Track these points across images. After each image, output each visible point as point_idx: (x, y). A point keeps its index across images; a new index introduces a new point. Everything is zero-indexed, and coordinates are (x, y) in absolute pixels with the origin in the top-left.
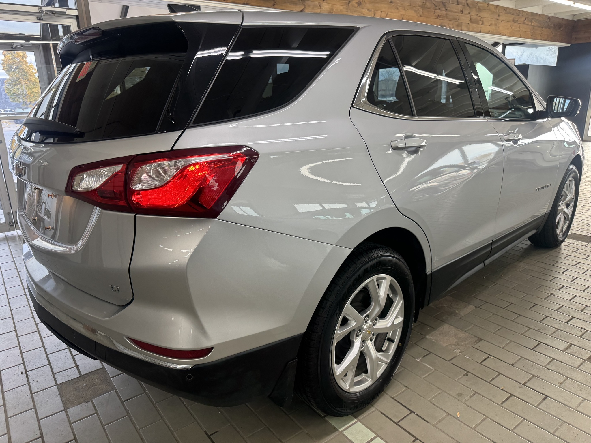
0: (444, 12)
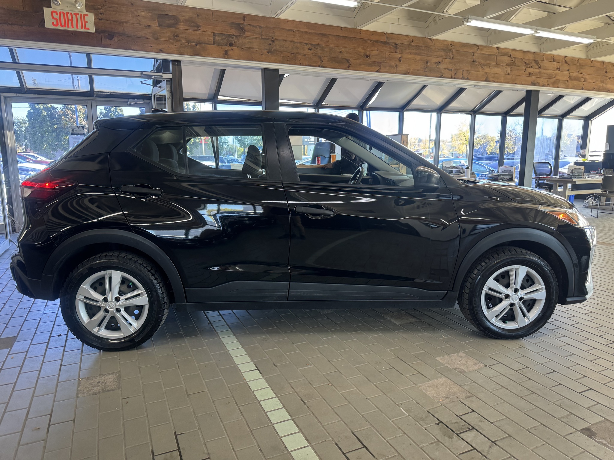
0: (538, 70)
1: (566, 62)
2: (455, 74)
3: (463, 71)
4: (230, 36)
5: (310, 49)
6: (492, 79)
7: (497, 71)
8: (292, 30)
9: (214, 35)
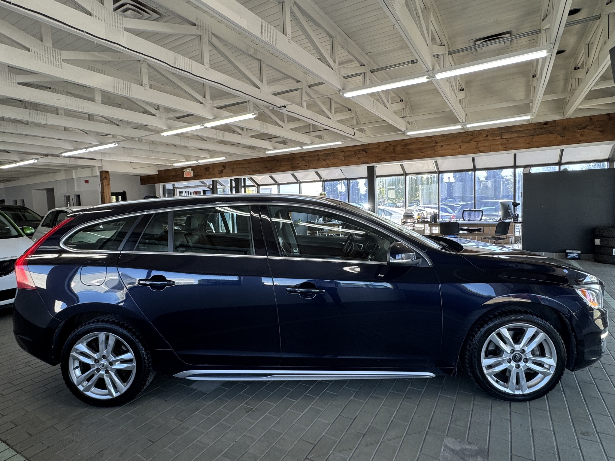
1: (390, 145)
2: (309, 167)
3: (313, 165)
4: (222, 170)
5: (245, 169)
6: (332, 166)
7: (335, 161)
8: (239, 164)
9: (218, 171)
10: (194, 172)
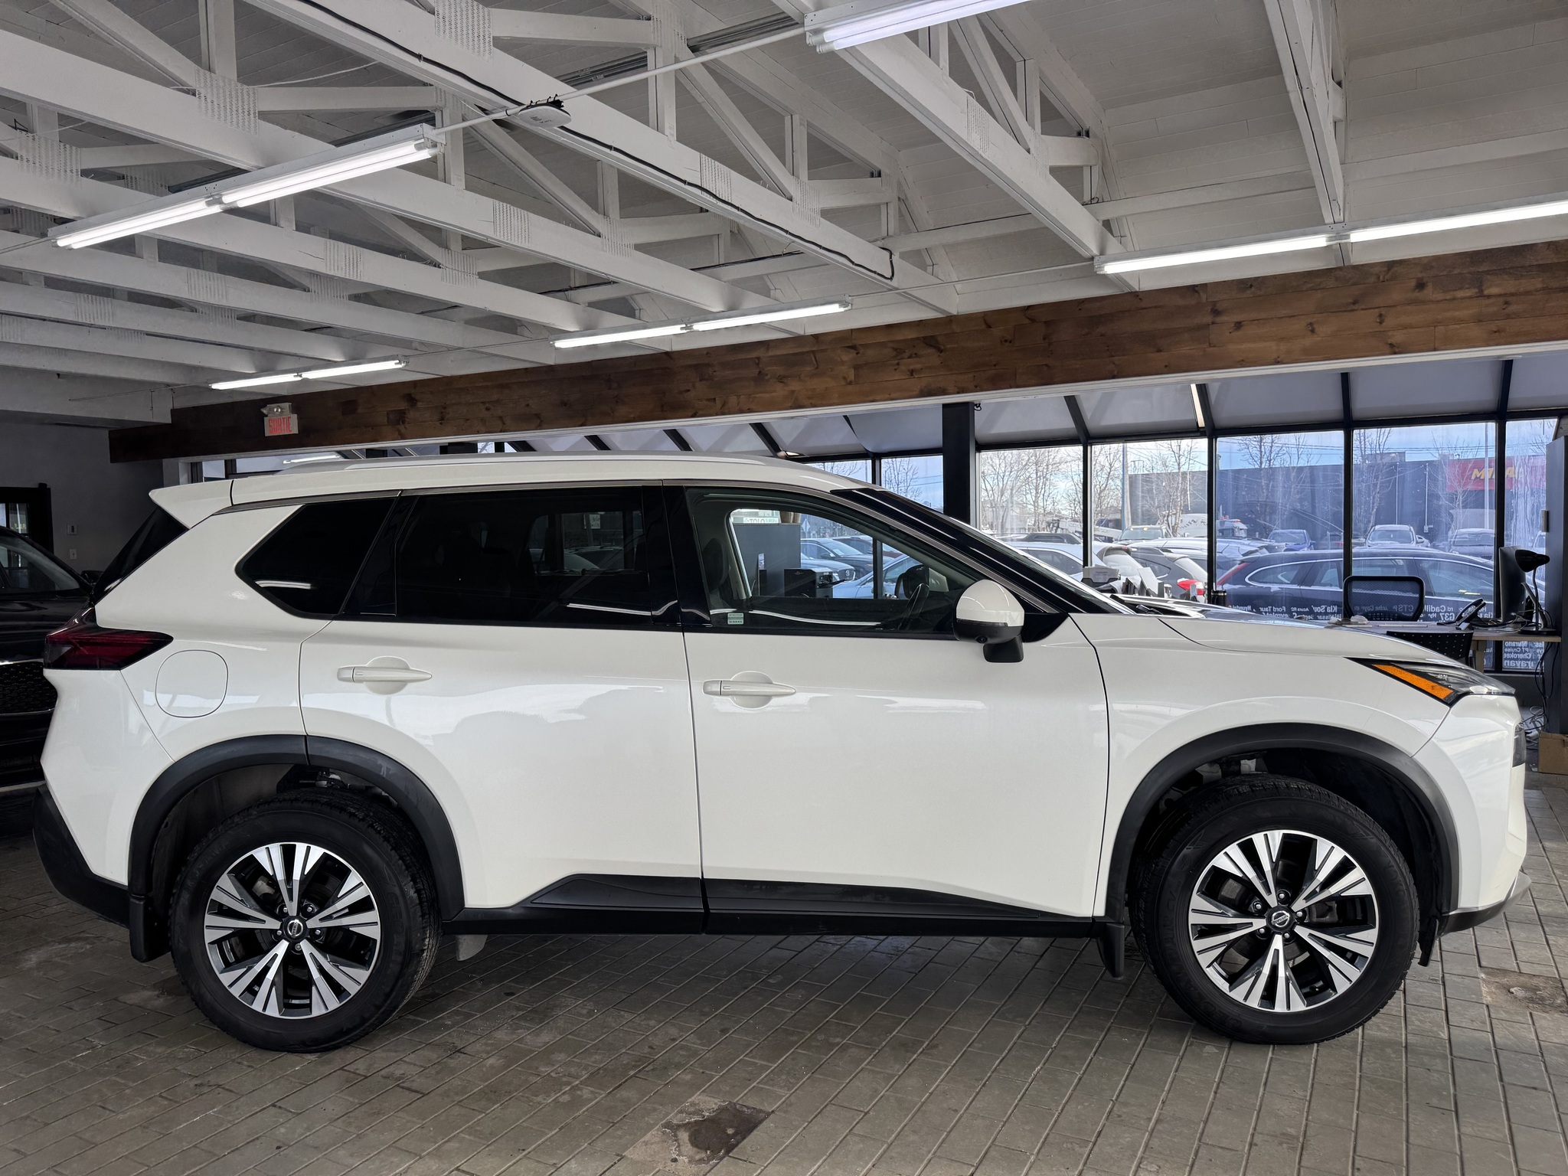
1: (1033, 320)
4: (401, 412)
6: (811, 403)
7: (819, 384)
9: (388, 413)
10: (299, 419)
